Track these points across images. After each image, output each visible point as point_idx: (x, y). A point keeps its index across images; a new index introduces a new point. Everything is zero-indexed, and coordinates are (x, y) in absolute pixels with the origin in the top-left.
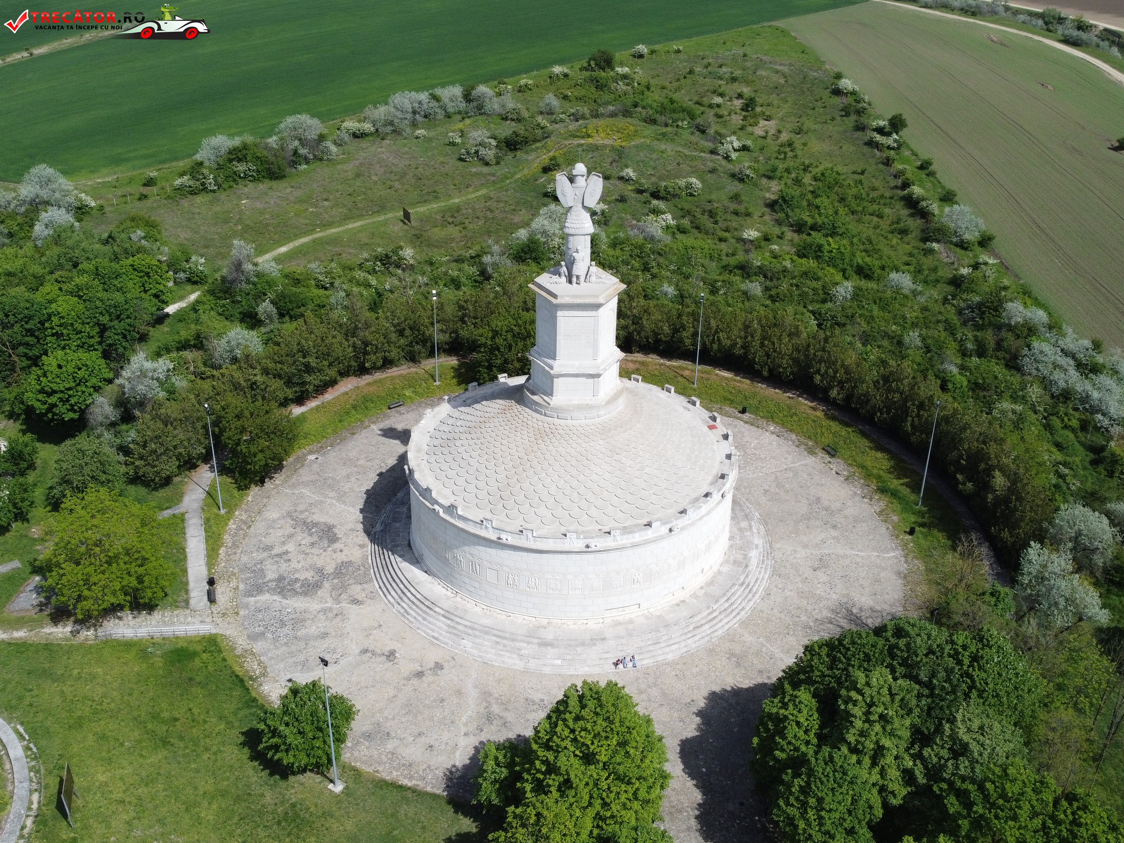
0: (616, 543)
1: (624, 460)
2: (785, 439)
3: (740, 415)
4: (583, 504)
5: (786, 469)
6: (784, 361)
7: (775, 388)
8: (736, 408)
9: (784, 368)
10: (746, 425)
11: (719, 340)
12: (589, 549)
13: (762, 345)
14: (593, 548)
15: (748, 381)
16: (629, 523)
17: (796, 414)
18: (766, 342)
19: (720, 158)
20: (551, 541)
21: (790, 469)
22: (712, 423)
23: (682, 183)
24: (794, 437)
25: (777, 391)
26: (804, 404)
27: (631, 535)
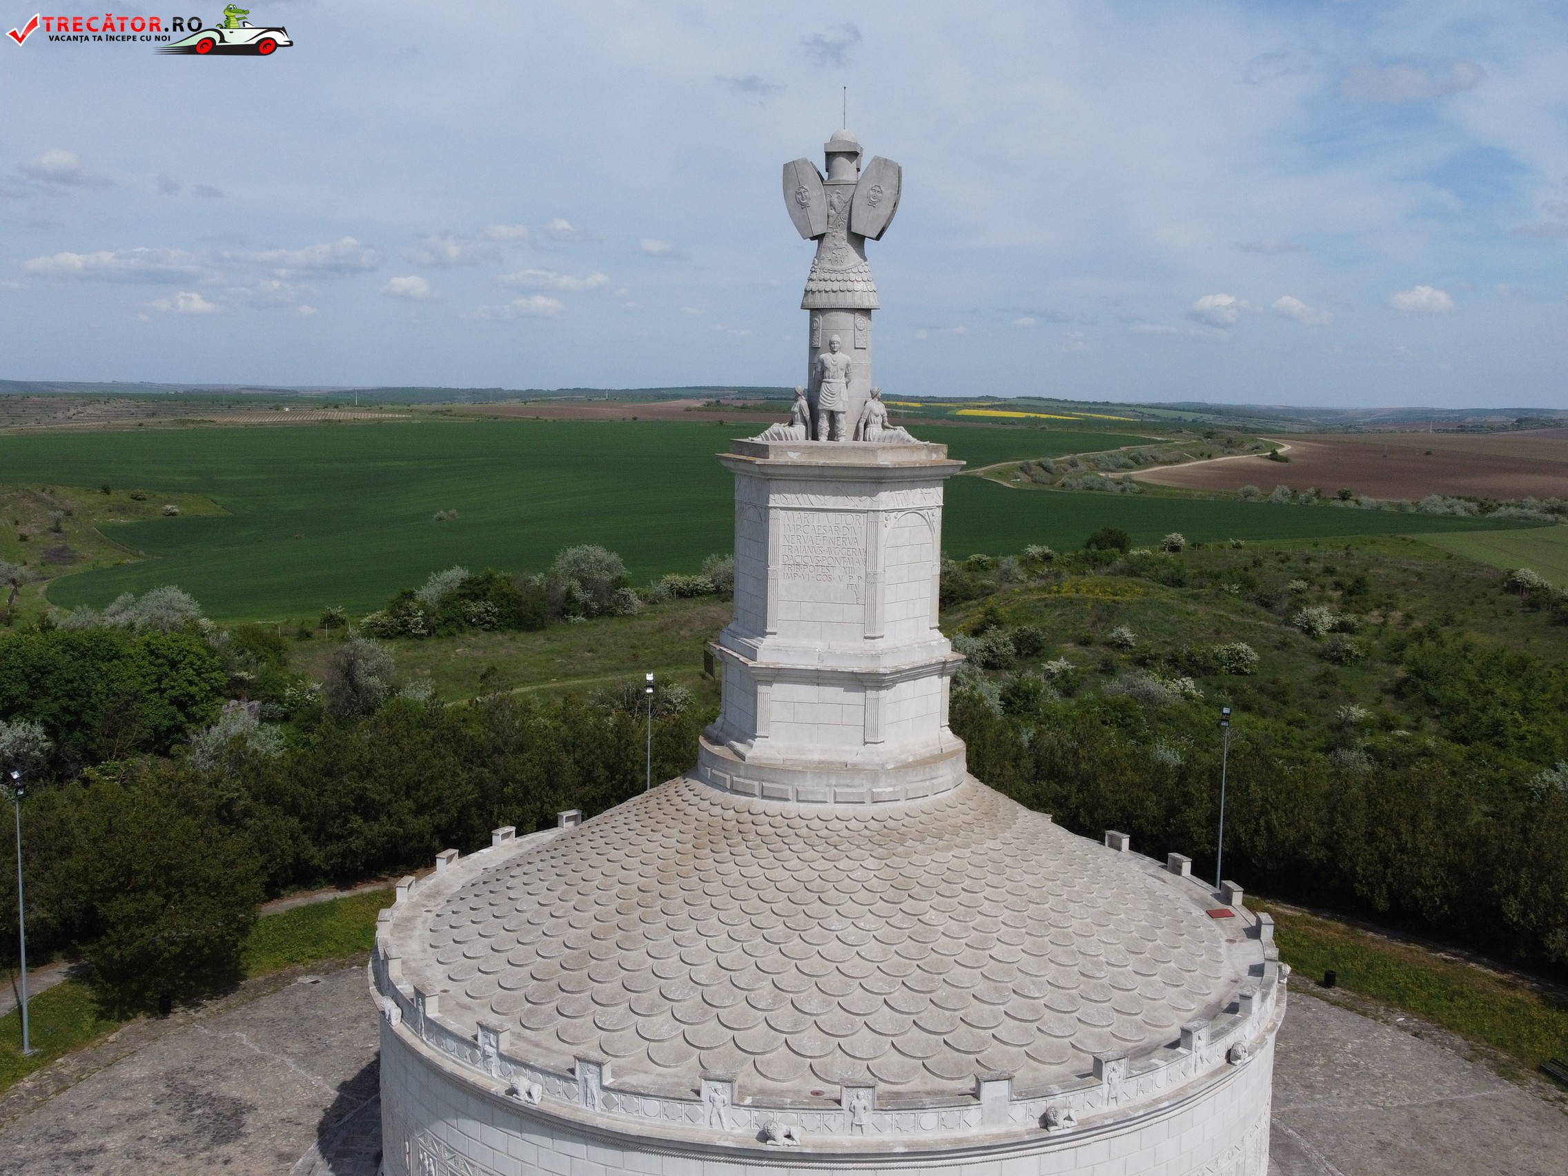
0: (857, 1138)
1: (931, 916)
2: (1435, 1042)
3: (1319, 989)
4: (784, 1016)
5: (1440, 1104)
6: (1426, 871)
7: (1408, 942)
8: (1311, 976)
9: (1427, 888)
10: (1335, 1009)
11: (1270, 828)
12: (768, 1146)
13: (1371, 837)
14: (781, 1144)
15: (1341, 926)
16: (917, 1083)
17: (1462, 995)
18: (1381, 831)
19: (1297, 631)
20: (653, 1105)
21: (1452, 1104)
22: (1219, 905)
23: (1221, 649)
24: (1458, 1040)
25: (1413, 947)
26: (1483, 973)
27: (909, 1116)
